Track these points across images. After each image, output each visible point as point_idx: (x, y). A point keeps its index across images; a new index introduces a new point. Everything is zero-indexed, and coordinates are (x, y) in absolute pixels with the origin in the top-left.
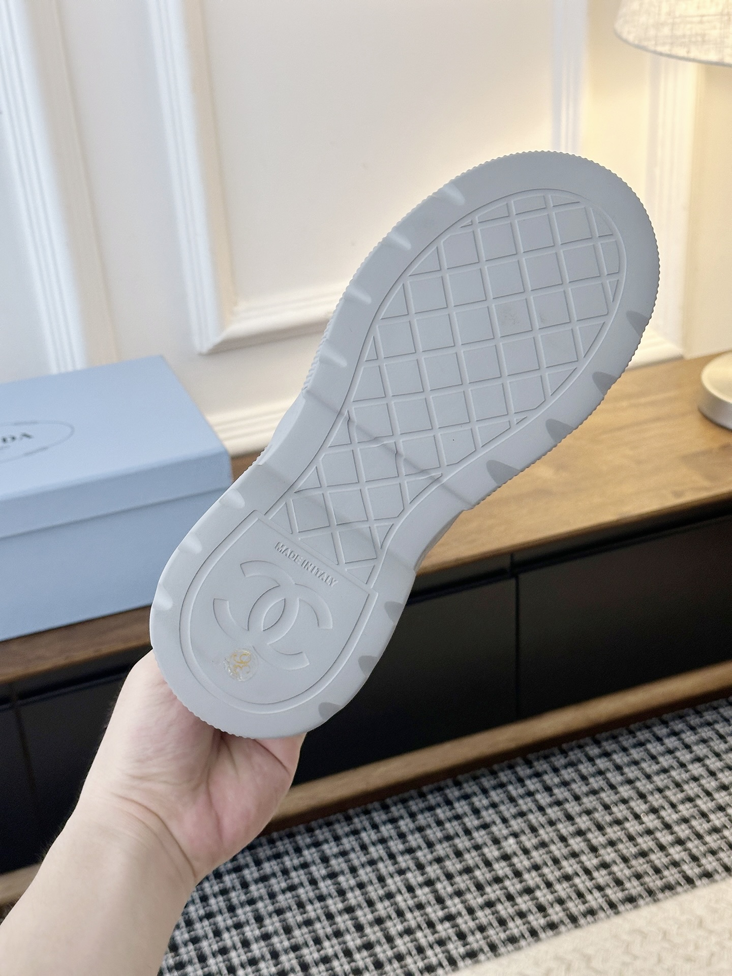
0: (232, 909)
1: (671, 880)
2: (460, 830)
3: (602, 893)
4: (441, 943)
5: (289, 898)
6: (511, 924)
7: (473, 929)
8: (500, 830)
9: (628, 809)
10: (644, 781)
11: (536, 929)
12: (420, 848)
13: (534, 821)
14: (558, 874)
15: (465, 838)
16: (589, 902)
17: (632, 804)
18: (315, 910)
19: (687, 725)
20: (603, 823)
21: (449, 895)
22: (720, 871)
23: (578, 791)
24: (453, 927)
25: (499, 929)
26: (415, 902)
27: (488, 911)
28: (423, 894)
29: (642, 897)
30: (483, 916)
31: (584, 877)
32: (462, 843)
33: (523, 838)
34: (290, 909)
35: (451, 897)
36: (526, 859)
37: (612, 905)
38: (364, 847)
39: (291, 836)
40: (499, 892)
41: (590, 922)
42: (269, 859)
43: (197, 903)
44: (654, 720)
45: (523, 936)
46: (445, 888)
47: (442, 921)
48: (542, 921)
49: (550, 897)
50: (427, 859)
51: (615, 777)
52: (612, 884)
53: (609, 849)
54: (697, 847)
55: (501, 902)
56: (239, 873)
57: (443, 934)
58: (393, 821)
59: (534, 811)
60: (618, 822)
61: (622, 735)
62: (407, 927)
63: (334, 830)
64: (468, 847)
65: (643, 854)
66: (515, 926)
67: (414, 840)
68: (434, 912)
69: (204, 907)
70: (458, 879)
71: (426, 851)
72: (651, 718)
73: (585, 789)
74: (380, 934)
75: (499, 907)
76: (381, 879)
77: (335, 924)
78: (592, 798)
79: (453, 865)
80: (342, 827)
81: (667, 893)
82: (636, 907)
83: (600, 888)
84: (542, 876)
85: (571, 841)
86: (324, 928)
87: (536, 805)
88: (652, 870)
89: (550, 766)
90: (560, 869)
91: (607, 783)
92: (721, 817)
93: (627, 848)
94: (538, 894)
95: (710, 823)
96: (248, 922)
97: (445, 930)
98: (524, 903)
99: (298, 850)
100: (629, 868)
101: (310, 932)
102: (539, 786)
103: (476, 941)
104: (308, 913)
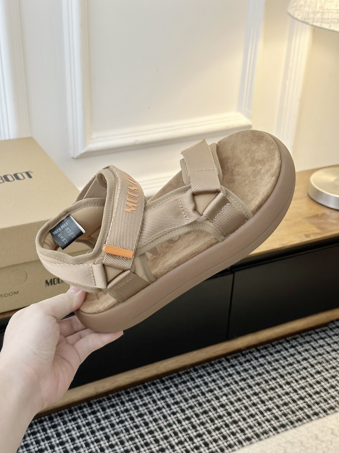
0: (93, 432)
1: (300, 416)
2: (199, 392)
3: (269, 423)
4: (197, 448)
5: (121, 427)
6: (229, 439)
7: (211, 441)
8: (219, 393)
9: (276, 383)
10: (282, 369)
11: (241, 441)
12: (181, 401)
13: (234, 389)
14: (248, 414)
15: (202, 397)
16: (264, 427)
17: (278, 380)
18: (134, 433)
19: (298, 343)
20: (266, 389)
21: (198, 424)
22: (322, 412)
23: (252, 374)
24: (202, 440)
25: (224, 441)
26: (182, 428)
27: (217, 432)
28: (186, 424)
29: (288, 425)
30: (216, 435)
31: (260, 416)
32: (201, 399)
33: (230, 397)
34: (122, 432)
35: (199, 426)
36: (233, 407)
37: (275, 429)
38: (154, 401)
39: (118, 396)
40: (221, 423)
41: (266, 437)
42: (109, 407)
43: (76, 430)
44: (283, 340)
45: (235, 444)
46: (196, 421)
47: (196, 437)
48: (244, 437)
49: (246, 425)
50: (186, 407)
51: (269, 367)
52: (274, 419)
53: (270, 402)
54: (310, 401)
55: (223, 428)
56: (95, 415)
57: (198, 444)
58: (167, 388)
59: (233, 384)
60: (272, 389)
61: (269, 347)
62: (180, 440)
63: (139, 393)
64: (204, 401)
65: (286, 404)
66: (231, 439)
67: (178, 398)
68: (192, 433)
69: (79, 432)
70: (201, 417)
71: (185, 403)
72: (281, 339)
73: (255, 373)
74: (167, 444)
75: (222, 430)
76: (165, 417)
77: (145, 439)
78: (259, 377)
79: (198, 410)
80: (143, 392)
81: (300, 423)
82: (287, 430)
83: (268, 421)
84: (241, 415)
85: (252, 398)
86: (140, 442)
87: (234, 381)
88: (291, 412)
89: (238, 362)
90: (249, 412)
91: (265, 370)
92: (319, 387)
93: (279, 402)
94: (240, 423)
95: (315, 390)
96: (102, 439)
97: (198, 442)
98: (234, 428)
99: (123, 403)
100: (281, 411)
101: (133, 444)
102: (234, 371)
103: (213, 447)
104: (132, 434)
